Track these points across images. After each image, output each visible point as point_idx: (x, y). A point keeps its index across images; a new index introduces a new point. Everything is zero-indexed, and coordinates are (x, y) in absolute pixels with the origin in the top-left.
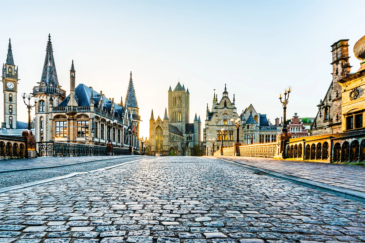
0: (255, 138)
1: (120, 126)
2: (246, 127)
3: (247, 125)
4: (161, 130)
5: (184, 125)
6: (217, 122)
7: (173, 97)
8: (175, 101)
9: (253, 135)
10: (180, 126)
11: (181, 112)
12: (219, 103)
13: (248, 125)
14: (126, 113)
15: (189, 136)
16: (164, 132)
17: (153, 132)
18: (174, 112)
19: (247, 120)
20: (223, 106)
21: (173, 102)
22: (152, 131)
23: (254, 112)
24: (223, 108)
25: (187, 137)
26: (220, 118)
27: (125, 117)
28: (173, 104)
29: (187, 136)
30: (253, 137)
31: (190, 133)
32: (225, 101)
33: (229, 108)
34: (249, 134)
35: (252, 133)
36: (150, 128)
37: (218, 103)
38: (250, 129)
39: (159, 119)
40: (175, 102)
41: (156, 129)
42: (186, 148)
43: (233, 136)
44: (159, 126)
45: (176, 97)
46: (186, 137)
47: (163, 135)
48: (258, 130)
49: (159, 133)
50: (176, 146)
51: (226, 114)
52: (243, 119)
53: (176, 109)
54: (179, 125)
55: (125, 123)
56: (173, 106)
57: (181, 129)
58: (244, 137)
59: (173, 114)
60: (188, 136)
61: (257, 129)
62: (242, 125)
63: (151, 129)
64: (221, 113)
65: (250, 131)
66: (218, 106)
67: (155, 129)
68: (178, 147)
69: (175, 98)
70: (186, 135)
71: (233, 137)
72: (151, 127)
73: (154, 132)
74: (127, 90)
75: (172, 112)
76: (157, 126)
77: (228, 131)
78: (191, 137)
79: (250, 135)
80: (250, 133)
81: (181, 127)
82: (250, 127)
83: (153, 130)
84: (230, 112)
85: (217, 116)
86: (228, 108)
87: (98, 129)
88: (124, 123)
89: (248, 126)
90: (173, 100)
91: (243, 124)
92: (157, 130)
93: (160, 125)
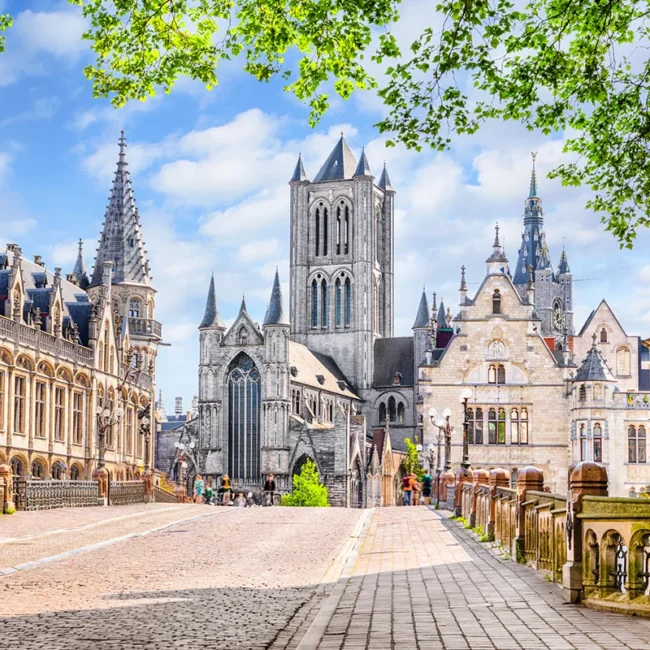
0: (608, 438)
1: (82, 378)
2: (576, 393)
3: (578, 385)
4: (255, 374)
5: (368, 349)
6: (465, 373)
7: (312, 211)
8: (321, 229)
9: (603, 427)
10: (346, 351)
11: (352, 281)
12: (472, 298)
13: (583, 386)
14: (107, 322)
15: (392, 399)
16: (269, 383)
17: (216, 384)
18: (319, 284)
19: (580, 365)
20: (489, 310)
21: (313, 236)
22: (211, 377)
23: (616, 330)
24: (487, 319)
25: (382, 405)
26: (475, 357)
27: (102, 337)
28: (312, 246)
29: (381, 399)
30: (603, 434)
31: (396, 383)
32: (497, 291)
33: (511, 317)
34: (585, 422)
35: (598, 416)
36: (201, 365)
37: (467, 300)
38: (589, 402)
39: (244, 322)
40: (321, 233)
41: (230, 368)
42: (370, 458)
43: (530, 425)
44: (242, 355)
45: (326, 210)
46: (377, 405)
47: (263, 396)
48: (621, 406)
49: (242, 388)
50: (322, 453)
51: (499, 340)
52: (566, 363)
53: (330, 269)
54: (340, 346)
55: (100, 362)
56: (312, 254)
57: (350, 367)
58: (570, 433)
59: (315, 293)
60: (386, 402)
61: (617, 404)
62: (561, 383)
63: (207, 367)
64: (479, 335)
65: (589, 411)
66: (468, 308)
67: (225, 368)
68: (333, 454)
69: (321, 215)
70: (374, 394)
71: (530, 430)
72: (207, 361)
73: (221, 382)
74: (105, 210)
75: (310, 284)
76: (233, 353)
77: (505, 407)
78: (401, 404)
79: (589, 426)
80: (589, 417)
81: (350, 355)
82: (589, 395)
83: (216, 375)
84: (516, 335)
85: (464, 348)
86: (507, 319)
87: (6, 396)
88: (97, 367)
89: (583, 388)
90: (313, 224)
91: (568, 381)
92: (237, 375)
93: (250, 351)
